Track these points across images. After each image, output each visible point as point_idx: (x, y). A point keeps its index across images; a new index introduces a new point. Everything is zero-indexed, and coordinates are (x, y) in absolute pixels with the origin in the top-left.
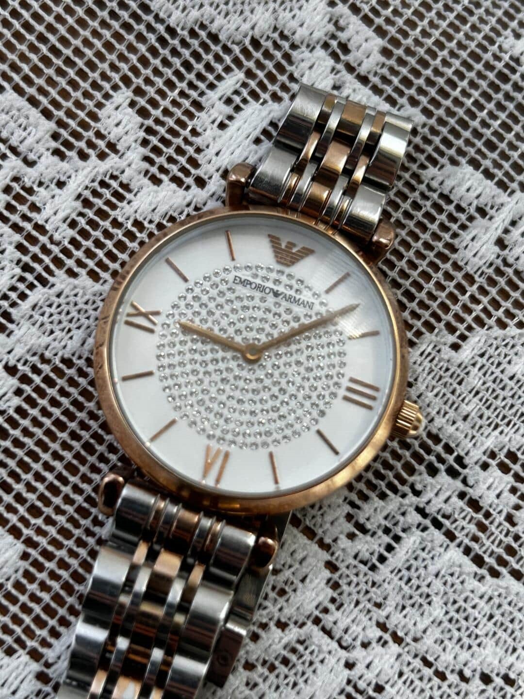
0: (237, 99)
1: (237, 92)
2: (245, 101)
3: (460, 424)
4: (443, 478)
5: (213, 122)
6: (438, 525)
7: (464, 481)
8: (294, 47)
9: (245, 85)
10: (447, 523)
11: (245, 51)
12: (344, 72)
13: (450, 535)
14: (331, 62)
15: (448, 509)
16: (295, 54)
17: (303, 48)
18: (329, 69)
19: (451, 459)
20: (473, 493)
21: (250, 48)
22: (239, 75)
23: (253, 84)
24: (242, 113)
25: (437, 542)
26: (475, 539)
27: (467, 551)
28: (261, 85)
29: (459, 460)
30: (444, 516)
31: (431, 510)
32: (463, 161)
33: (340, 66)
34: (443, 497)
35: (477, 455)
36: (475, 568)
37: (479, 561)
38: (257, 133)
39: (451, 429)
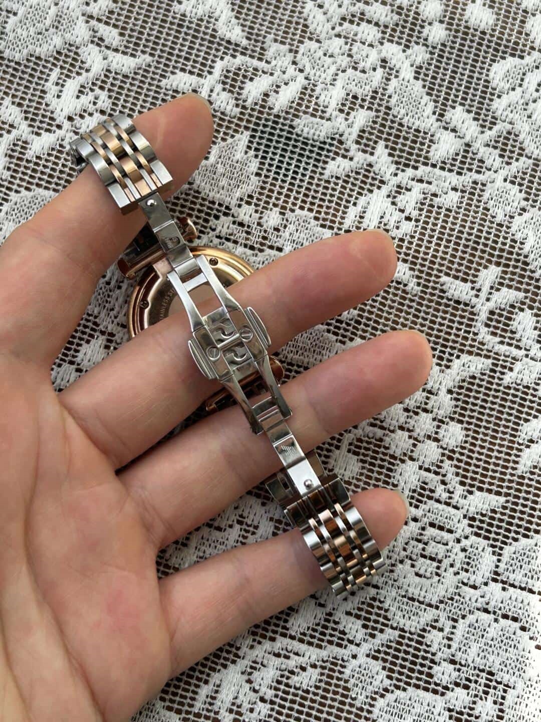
0: (61, 81)
1: (59, 78)
2: (65, 81)
3: (221, 191)
4: (223, 218)
5: (54, 96)
6: (228, 240)
7: (233, 216)
8: (77, 48)
9: (62, 74)
10: (232, 237)
11: (56, 58)
12: (106, 50)
13: (235, 242)
14: (98, 48)
15: (230, 231)
16: (79, 51)
17: (82, 47)
18: (98, 52)
19: (223, 209)
20: (239, 220)
21: (58, 56)
22: (57, 70)
23: (65, 72)
24: (66, 87)
25: (231, 248)
26: (247, 239)
27: (246, 246)
28: (69, 70)
29: (227, 208)
30: (230, 235)
31: (223, 234)
32: (177, 71)
33: (103, 48)
34: (226, 227)
35: (234, 202)
36: (252, 252)
37: (252, 248)
38: (76, 93)
39: (218, 196)
